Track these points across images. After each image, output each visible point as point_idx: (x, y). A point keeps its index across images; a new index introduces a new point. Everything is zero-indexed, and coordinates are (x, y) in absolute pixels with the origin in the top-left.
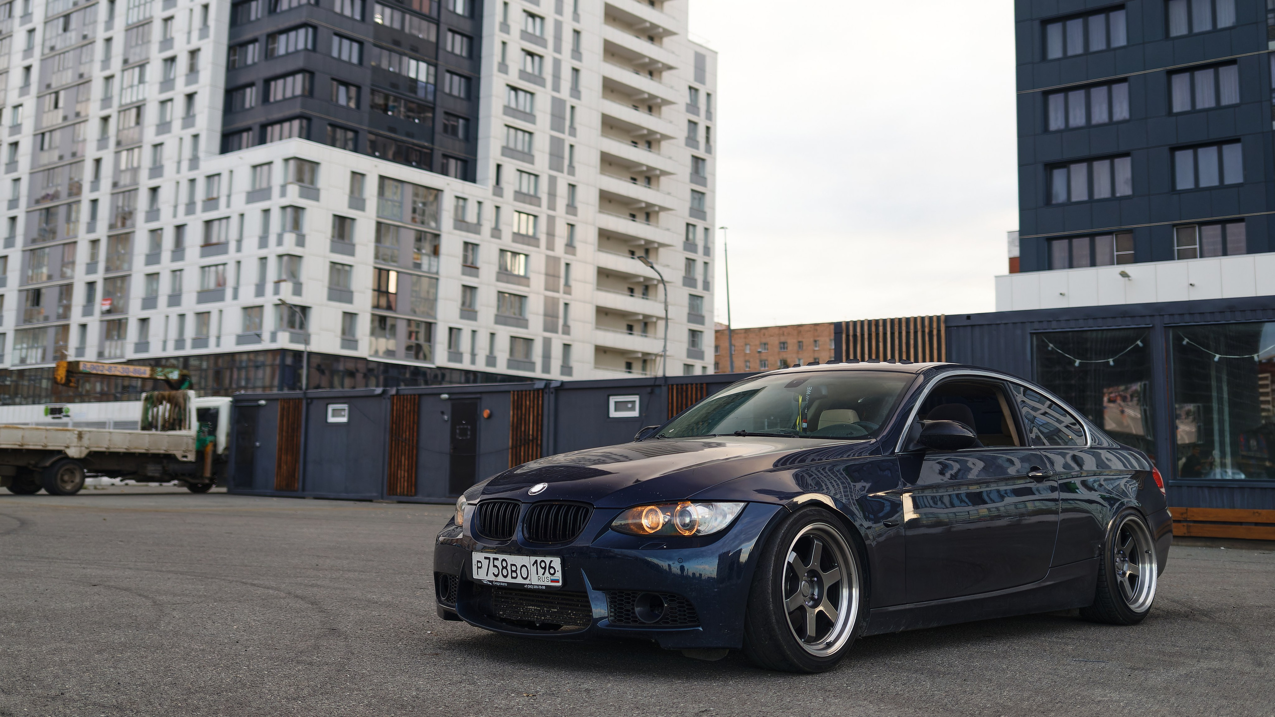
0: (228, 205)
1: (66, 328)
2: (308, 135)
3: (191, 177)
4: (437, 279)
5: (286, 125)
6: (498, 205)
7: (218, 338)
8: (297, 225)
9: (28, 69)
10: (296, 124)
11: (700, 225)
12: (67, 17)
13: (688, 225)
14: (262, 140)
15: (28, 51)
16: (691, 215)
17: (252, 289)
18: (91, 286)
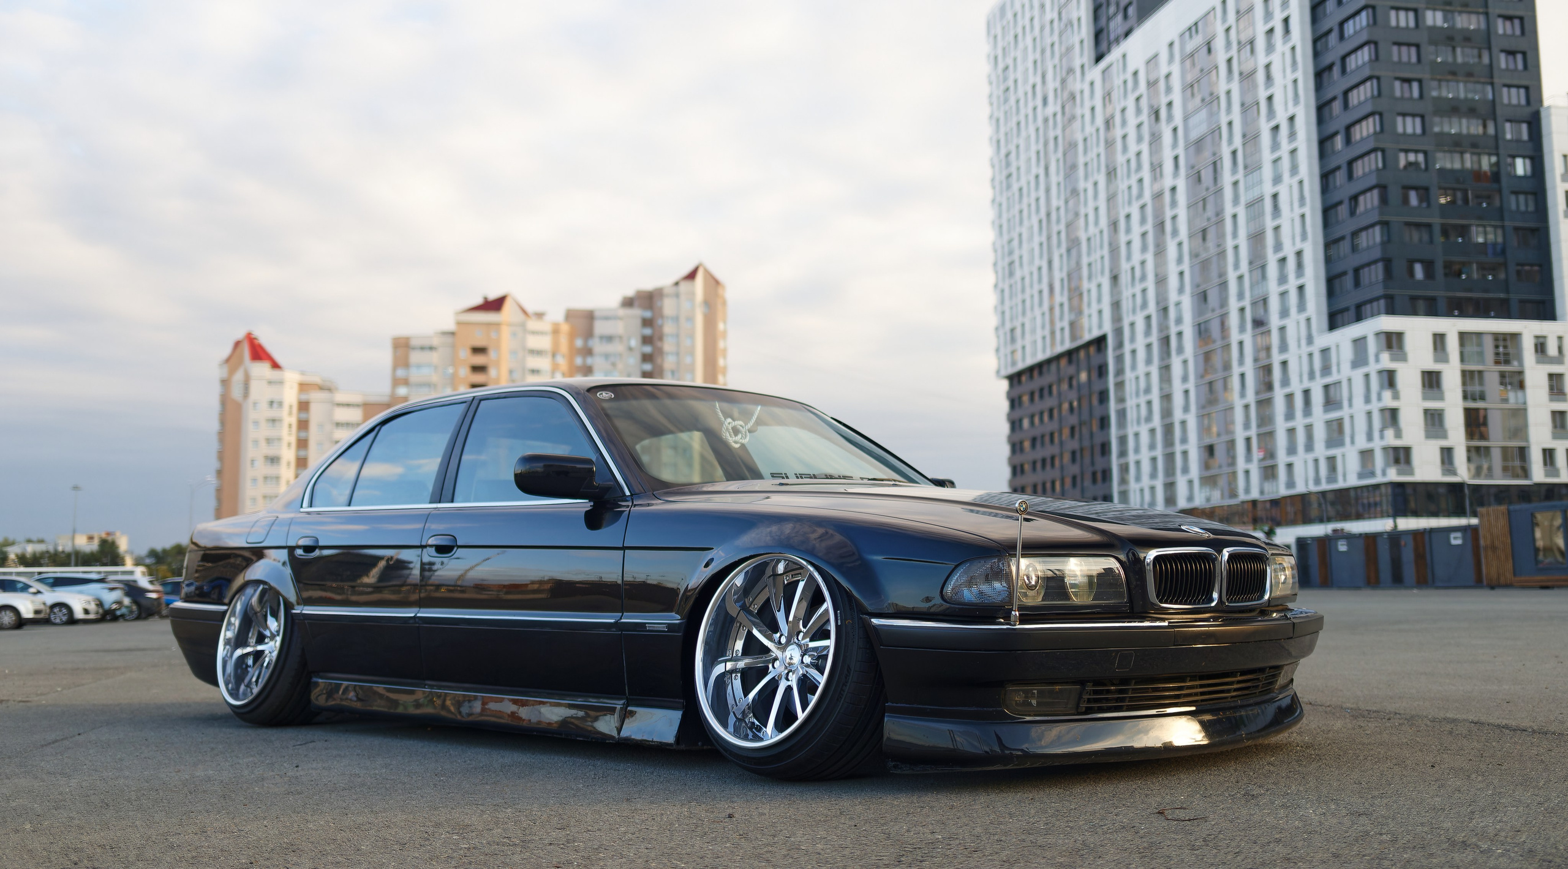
1: (1234, 474)
2: (1391, 311)
3: (1310, 352)
4: (1525, 409)
5: (1375, 304)
7: (1344, 476)
8: (1392, 385)
9: (1181, 274)
10: (1382, 302)
12: (1204, 232)
14: (1359, 318)
15: (1180, 260)
17: (1364, 438)
18: (1248, 440)
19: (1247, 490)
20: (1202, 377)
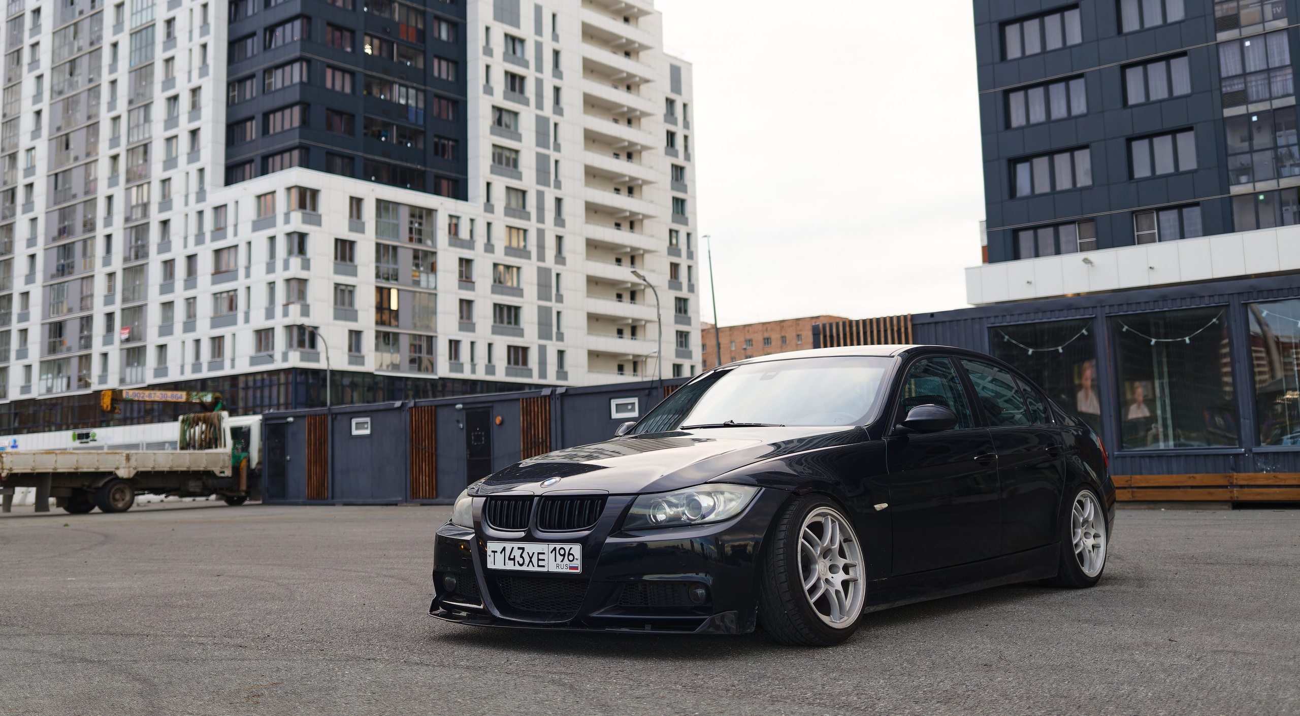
0: (236, 234)
1: (88, 357)
2: (306, 163)
3: (200, 209)
4: (436, 295)
5: (287, 156)
6: (490, 221)
7: (233, 360)
8: (302, 250)
9: (38, 113)
10: (296, 154)
11: (683, 231)
12: (73, 62)
13: (671, 231)
14: (264, 171)
15: (37, 98)
16: (674, 221)
17: (262, 313)
18: (110, 316)
19: (103, 379)
20: (54, 239)
